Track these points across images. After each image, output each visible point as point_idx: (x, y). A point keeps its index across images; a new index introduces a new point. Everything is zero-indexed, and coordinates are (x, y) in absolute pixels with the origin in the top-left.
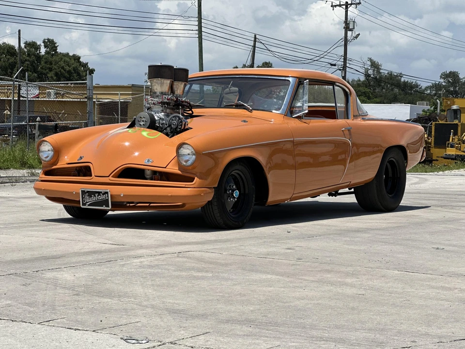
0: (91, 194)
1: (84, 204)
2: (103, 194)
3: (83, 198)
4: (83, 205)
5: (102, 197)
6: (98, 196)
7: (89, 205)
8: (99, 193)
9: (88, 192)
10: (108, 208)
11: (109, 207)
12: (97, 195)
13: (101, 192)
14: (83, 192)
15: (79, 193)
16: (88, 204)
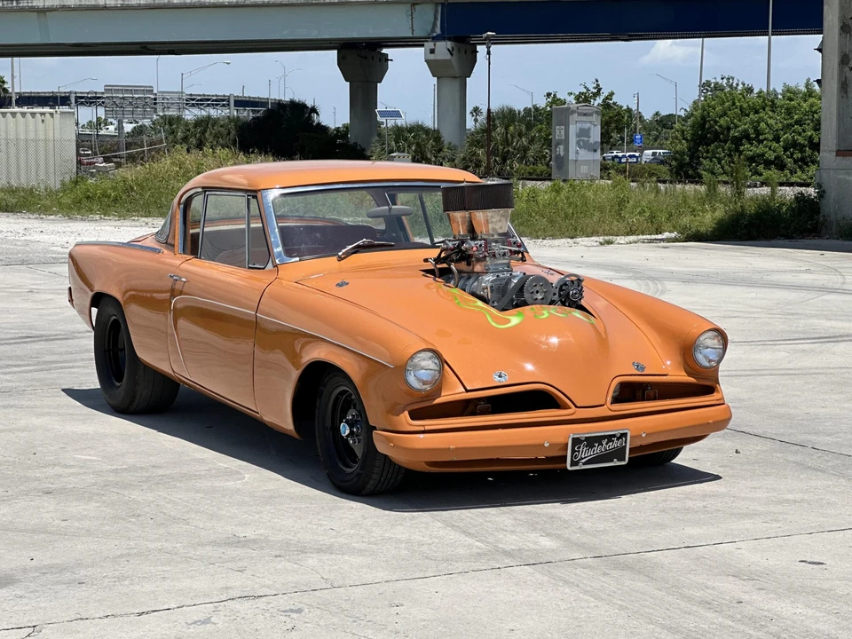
0: (592, 441)
1: (573, 463)
2: (618, 439)
3: (573, 451)
4: (571, 466)
5: (616, 444)
6: (607, 444)
7: (584, 464)
8: (610, 438)
9: (587, 439)
10: (623, 463)
11: (624, 460)
12: (604, 442)
13: (614, 436)
14: (576, 441)
15: (567, 444)
16: (583, 461)
